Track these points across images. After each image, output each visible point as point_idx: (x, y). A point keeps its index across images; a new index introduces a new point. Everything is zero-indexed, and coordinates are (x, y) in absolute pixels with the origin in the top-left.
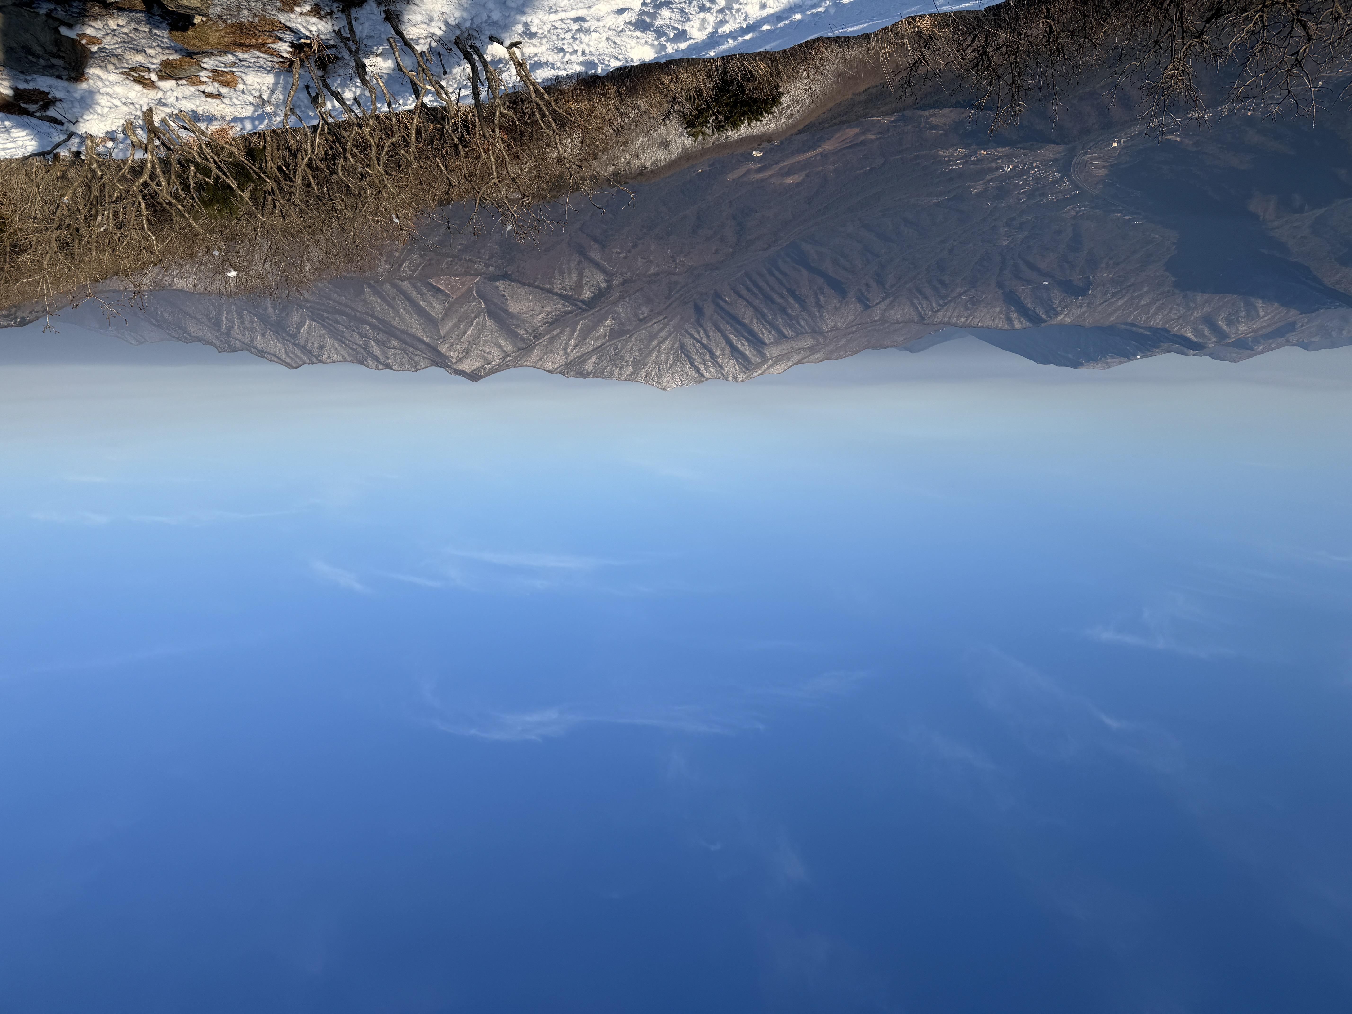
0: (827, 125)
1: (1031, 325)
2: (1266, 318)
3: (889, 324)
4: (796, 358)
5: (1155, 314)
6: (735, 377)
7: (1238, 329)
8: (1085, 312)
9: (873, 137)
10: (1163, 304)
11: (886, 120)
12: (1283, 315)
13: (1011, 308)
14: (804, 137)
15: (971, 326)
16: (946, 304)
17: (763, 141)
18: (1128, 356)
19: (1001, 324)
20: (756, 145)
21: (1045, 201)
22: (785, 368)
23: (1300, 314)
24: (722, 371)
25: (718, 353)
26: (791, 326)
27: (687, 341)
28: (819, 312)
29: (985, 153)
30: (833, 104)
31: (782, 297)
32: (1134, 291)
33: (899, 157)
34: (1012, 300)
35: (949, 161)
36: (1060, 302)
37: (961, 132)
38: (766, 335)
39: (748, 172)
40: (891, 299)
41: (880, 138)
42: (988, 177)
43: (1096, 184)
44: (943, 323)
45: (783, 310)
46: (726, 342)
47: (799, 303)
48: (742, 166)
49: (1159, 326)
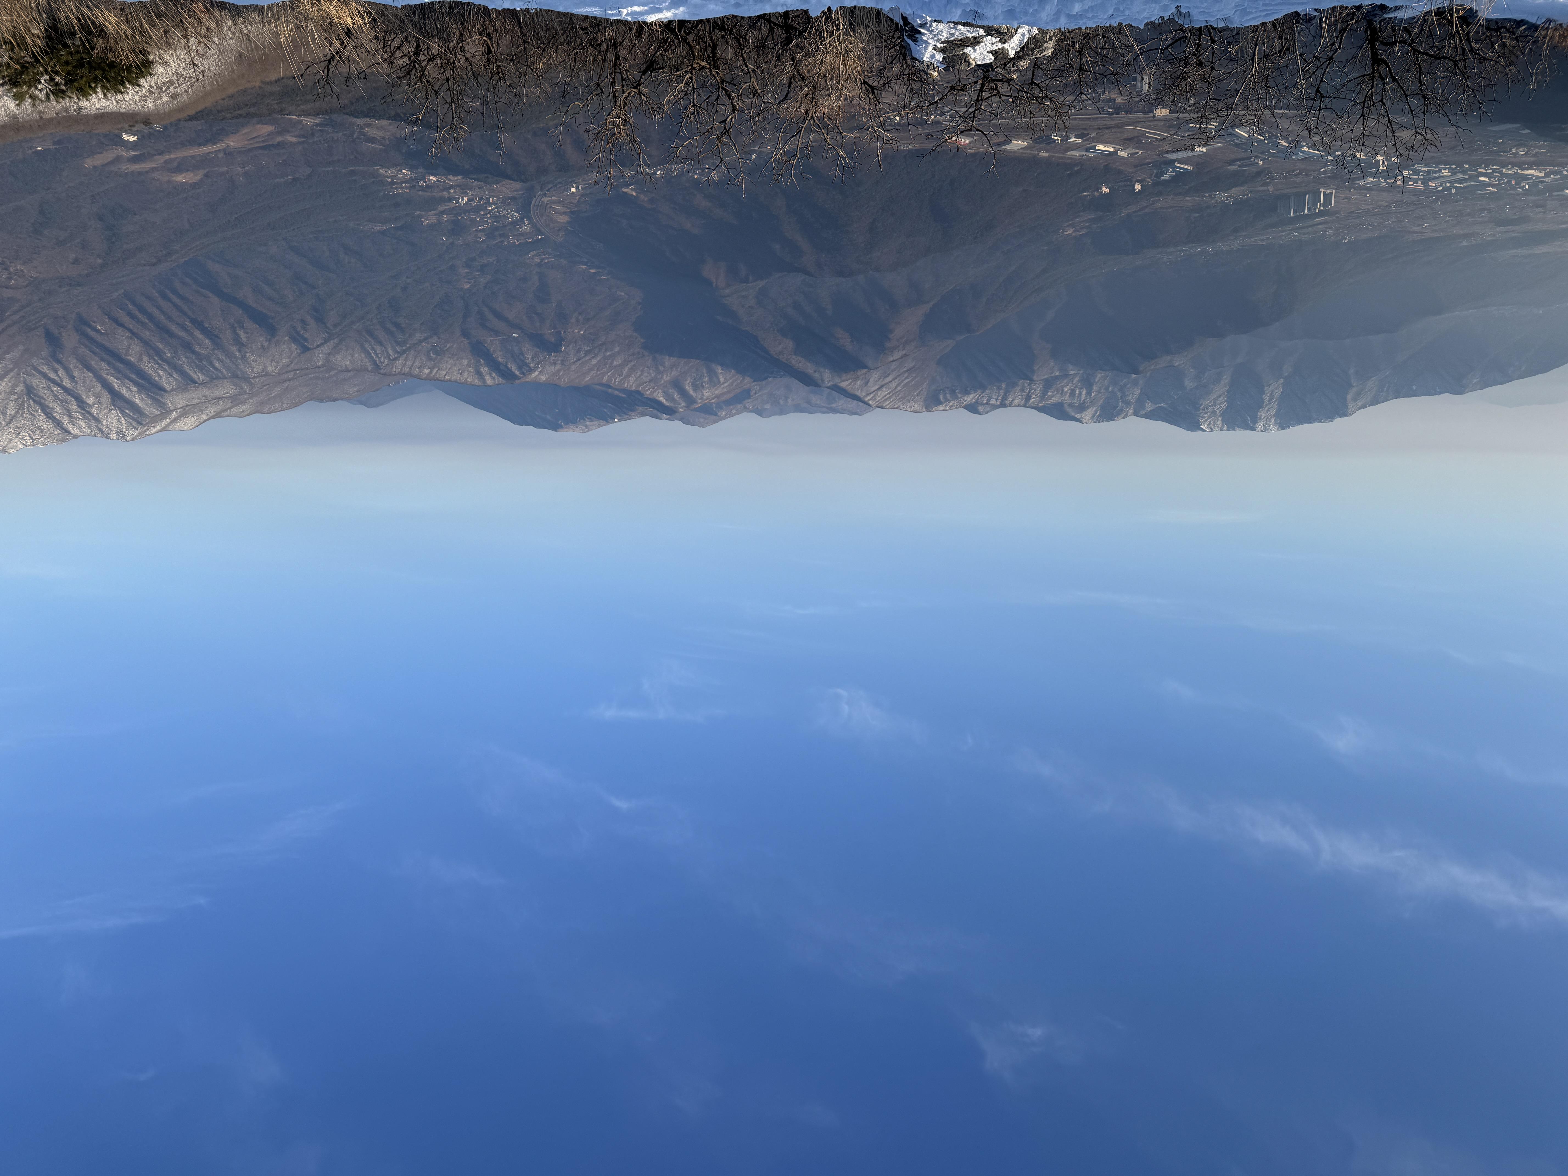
0: (228, 115)
1: (504, 382)
2: (726, 385)
3: (336, 371)
4: (212, 410)
5: (628, 376)
6: (121, 435)
7: (703, 395)
8: (559, 371)
9: (294, 140)
10: (634, 365)
11: (309, 121)
12: (739, 382)
13: (480, 362)
14: (198, 125)
15: (437, 379)
16: (404, 352)
17: (137, 122)
18: (607, 419)
19: (470, 378)
20: (126, 126)
21: (506, 243)
22: (197, 423)
23: (754, 382)
24: (100, 426)
25: (91, 401)
26: (201, 369)
27: (38, 382)
28: (240, 351)
29: (435, 179)
30: (236, 90)
31: (184, 329)
32: (606, 351)
33: (329, 169)
34: (480, 351)
35: (393, 183)
36: (532, 358)
37: (404, 151)
38: (164, 379)
39: (118, 159)
40: (336, 341)
41: (303, 142)
42: (441, 208)
43: (559, 230)
44: (404, 374)
45: (188, 347)
46: (103, 386)
47: (210, 339)
48: (107, 150)
49: (633, 389)
